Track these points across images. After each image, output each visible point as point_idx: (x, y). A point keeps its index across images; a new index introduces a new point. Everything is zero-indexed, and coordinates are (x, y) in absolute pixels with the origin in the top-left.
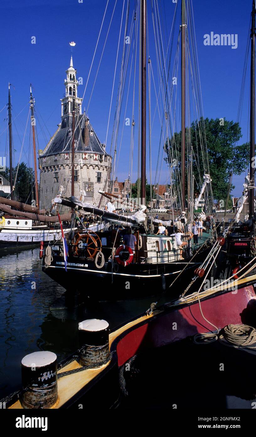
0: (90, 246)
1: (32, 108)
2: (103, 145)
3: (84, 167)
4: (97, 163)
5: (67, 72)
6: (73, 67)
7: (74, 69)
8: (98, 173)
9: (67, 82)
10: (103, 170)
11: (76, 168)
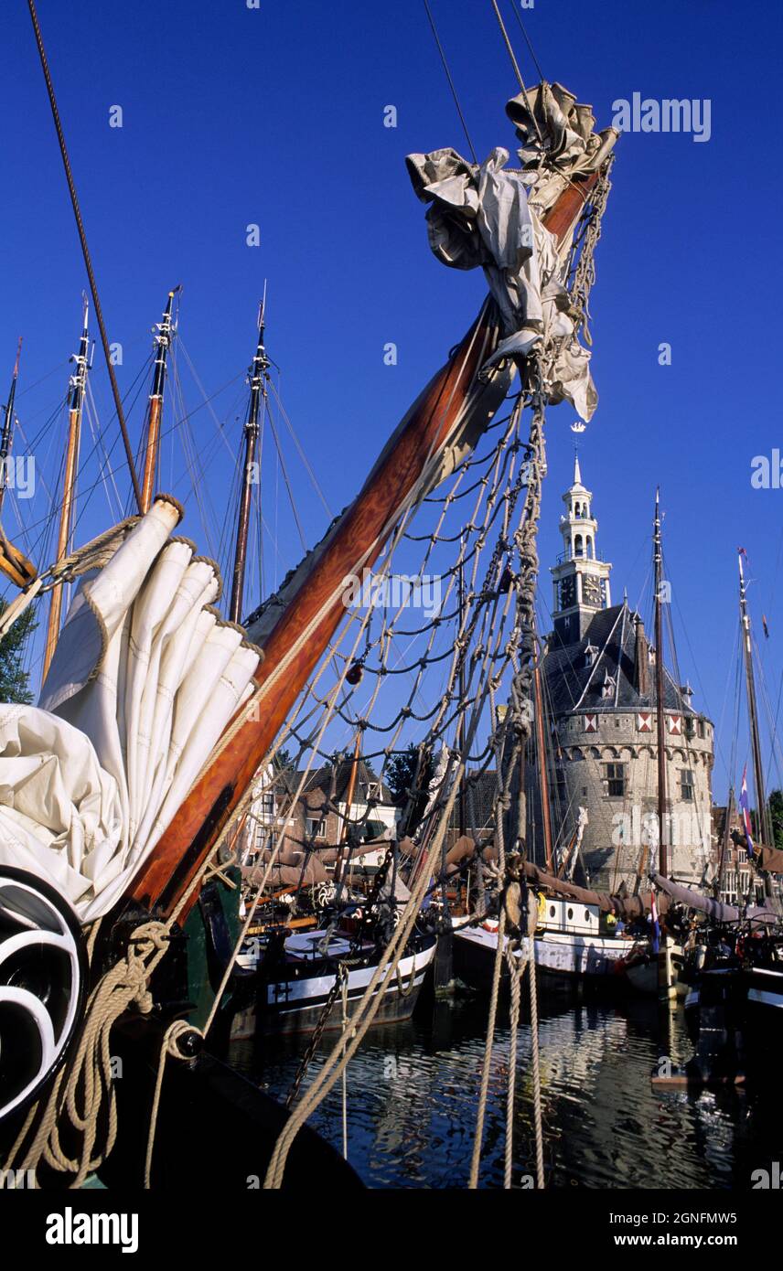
3: (641, 752)
4: (679, 741)
5: (568, 498)
8: (683, 771)
9: (568, 522)
10: (696, 761)
11: (618, 757)
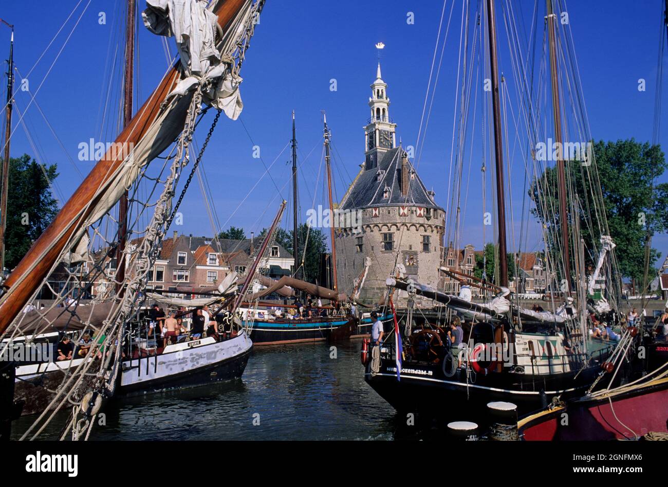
1: (327, 145)
3: (401, 227)
4: (422, 220)
5: (373, 87)
6: (381, 79)
7: (382, 82)
8: (424, 236)
10: (432, 231)
11: (389, 230)
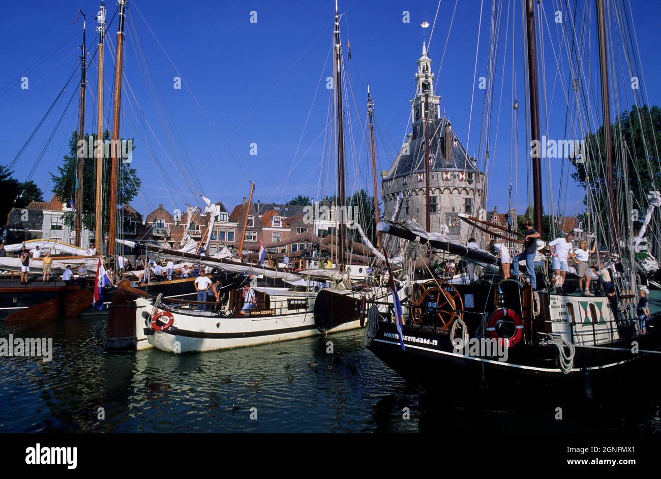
0: (442, 308)
1: (370, 114)
2: (472, 159)
3: (444, 191)
4: (464, 184)
5: (418, 64)
6: (427, 55)
7: (427, 58)
8: (466, 199)
9: (418, 76)
10: (474, 194)
11: (433, 194)
